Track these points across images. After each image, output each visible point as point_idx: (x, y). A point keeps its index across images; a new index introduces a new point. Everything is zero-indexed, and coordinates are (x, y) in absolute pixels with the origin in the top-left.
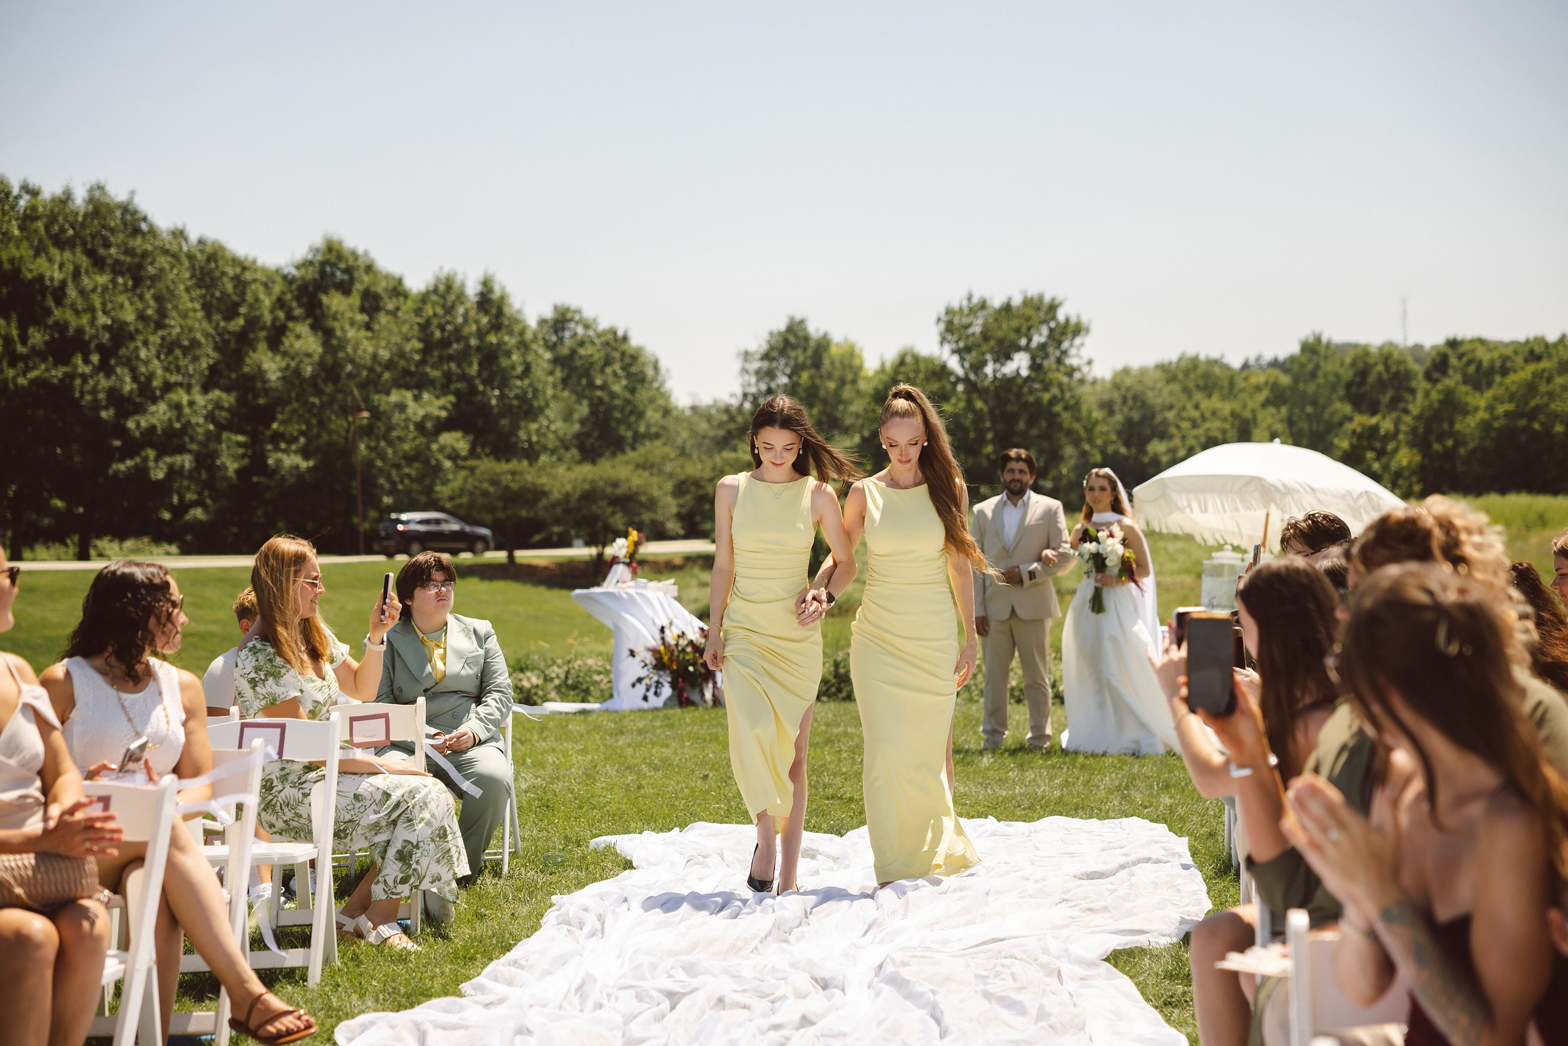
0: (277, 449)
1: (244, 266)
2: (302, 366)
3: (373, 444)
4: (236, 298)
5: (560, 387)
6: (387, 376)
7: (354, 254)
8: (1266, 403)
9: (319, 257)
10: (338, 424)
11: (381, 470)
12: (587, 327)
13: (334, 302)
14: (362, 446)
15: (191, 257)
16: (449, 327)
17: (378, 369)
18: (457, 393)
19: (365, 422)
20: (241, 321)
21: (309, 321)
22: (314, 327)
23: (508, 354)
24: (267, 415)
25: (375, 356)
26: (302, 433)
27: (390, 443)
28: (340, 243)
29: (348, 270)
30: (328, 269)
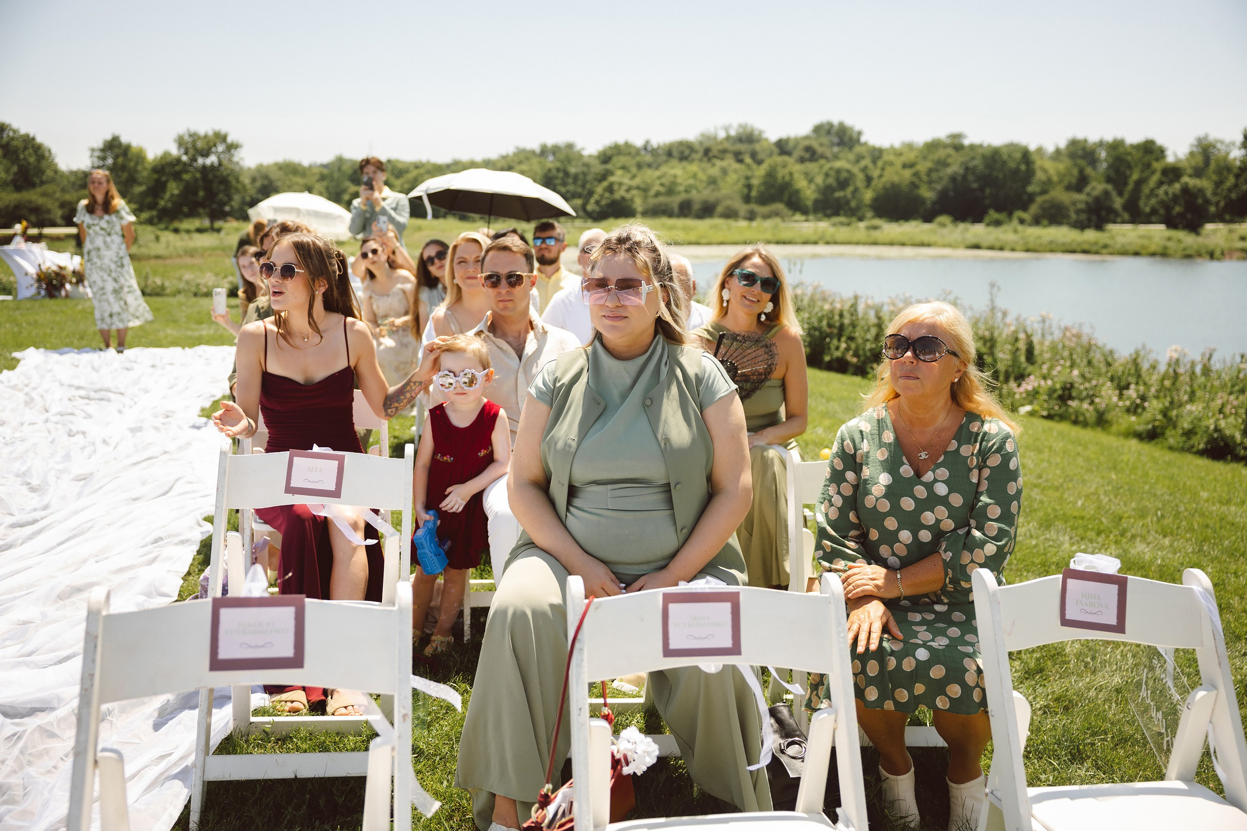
8: (318, 181)
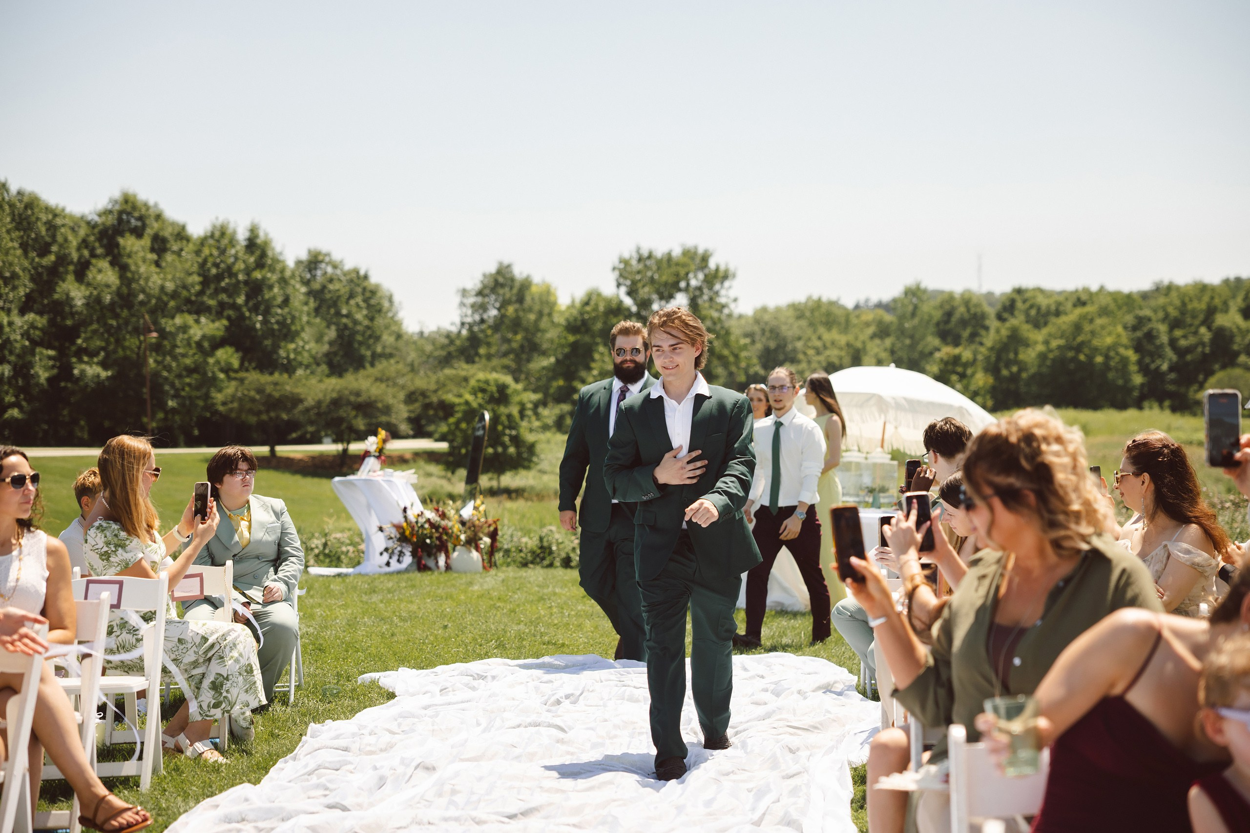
0: (81, 361)
1: (55, 213)
2: (103, 294)
3: (160, 358)
4: (48, 239)
5: (314, 314)
6: (172, 304)
7: (146, 205)
8: (873, 337)
9: (117, 207)
10: (132, 342)
11: (166, 379)
12: (335, 267)
13: (128, 242)
14: (151, 361)
15: (12, 205)
16: (222, 265)
17: (165, 298)
18: (229, 318)
19: (154, 340)
20: (53, 258)
21: (109, 258)
22: (112, 264)
23: (271, 287)
24: (72, 333)
25: (162, 288)
26: (103, 349)
27: (175, 358)
28: (135, 196)
29: (141, 218)
30: (124, 217)
